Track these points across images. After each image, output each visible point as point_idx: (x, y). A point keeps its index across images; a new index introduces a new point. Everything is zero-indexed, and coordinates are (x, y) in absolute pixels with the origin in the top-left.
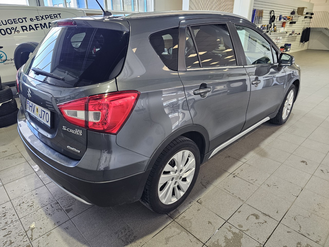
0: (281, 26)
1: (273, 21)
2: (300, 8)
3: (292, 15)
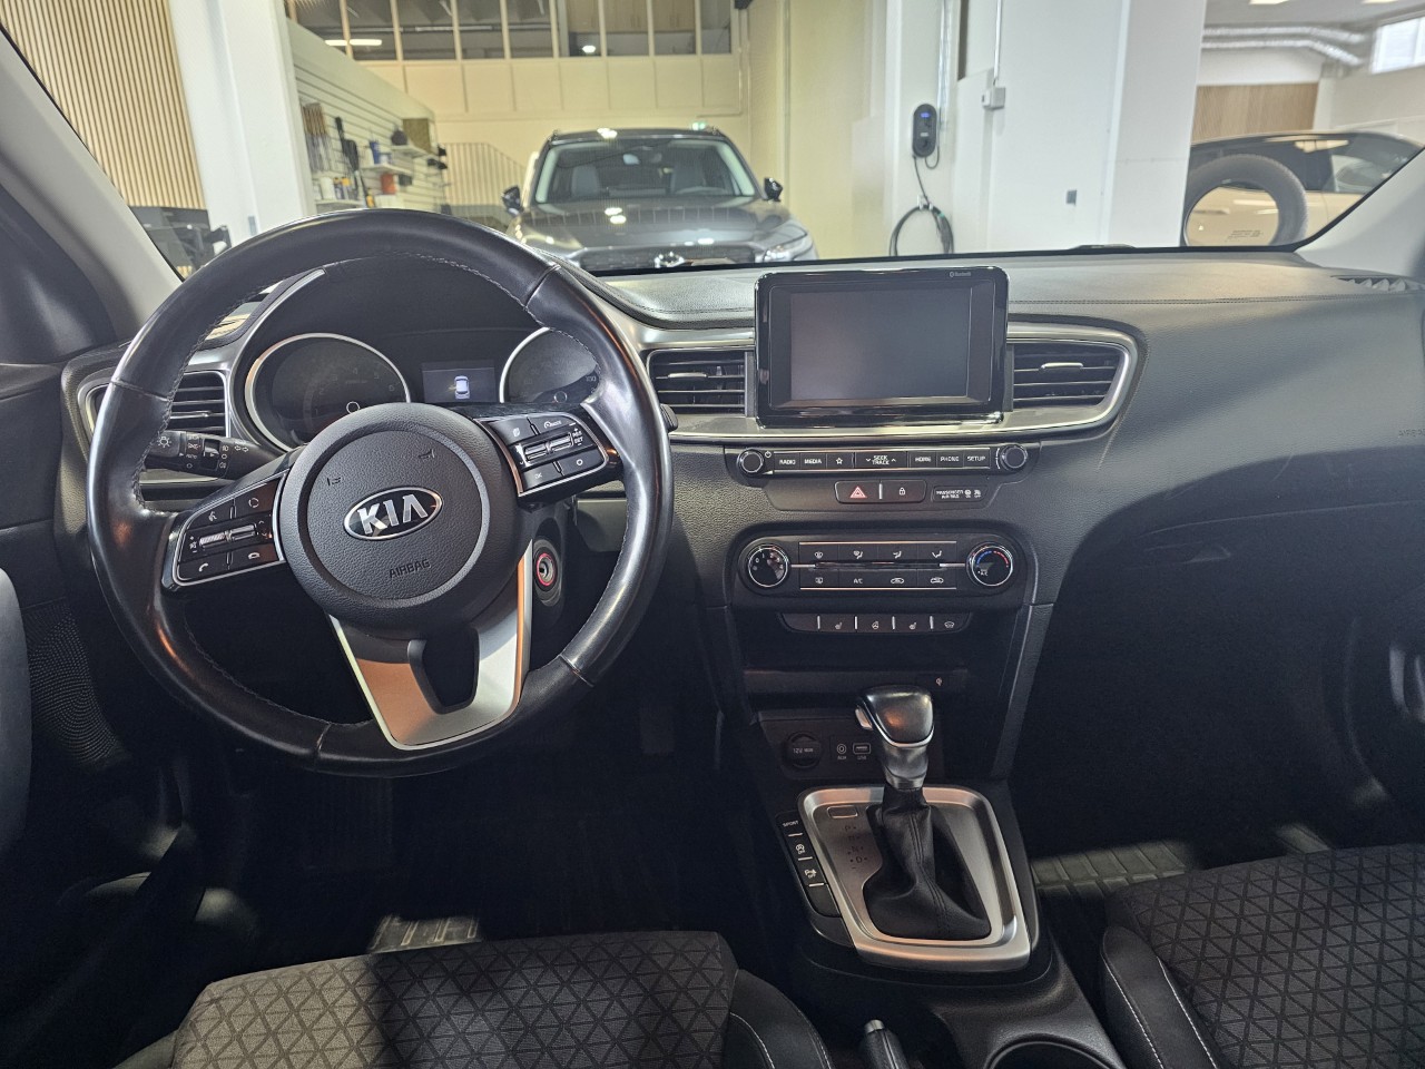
0: (381, 192)
1: (357, 168)
2: (410, 120)
3: (398, 144)
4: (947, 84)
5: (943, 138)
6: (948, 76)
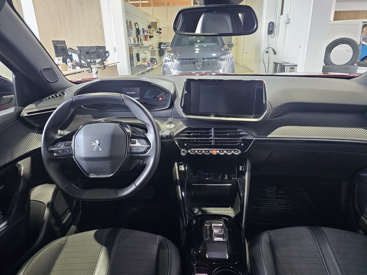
0: (145, 40)
1: (139, 35)
2: (153, 22)
3: (149, 28)
5: (276, 30)
6: (278, 14)
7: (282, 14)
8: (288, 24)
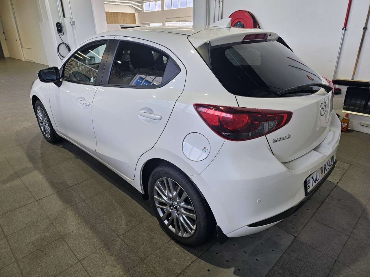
4: (62, 18)
5: (63, 29)
6: (61, 17)
7: (64, 17)
8: (74, 26)
